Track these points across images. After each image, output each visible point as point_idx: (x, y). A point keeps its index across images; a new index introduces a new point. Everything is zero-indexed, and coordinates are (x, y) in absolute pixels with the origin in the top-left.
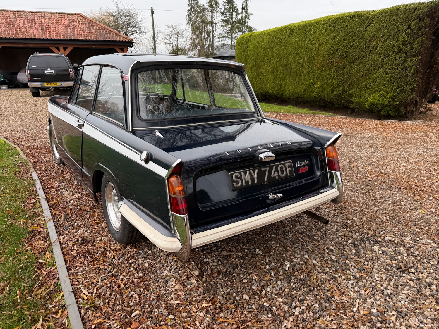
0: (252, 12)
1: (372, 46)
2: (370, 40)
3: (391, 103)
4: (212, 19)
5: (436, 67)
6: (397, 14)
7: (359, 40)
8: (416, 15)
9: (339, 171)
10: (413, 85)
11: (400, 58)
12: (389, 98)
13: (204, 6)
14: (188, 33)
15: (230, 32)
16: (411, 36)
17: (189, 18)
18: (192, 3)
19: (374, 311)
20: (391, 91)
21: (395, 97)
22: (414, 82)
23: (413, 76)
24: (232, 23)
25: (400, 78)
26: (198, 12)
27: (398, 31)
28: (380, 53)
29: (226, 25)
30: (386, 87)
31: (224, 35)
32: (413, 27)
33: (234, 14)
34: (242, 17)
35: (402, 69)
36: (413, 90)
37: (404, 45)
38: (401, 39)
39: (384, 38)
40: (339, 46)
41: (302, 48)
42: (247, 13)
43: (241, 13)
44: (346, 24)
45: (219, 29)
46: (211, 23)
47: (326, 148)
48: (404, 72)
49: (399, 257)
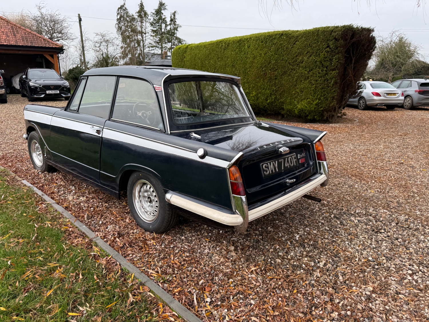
0: (180, 24)
1: (299, 61)
2: (297, 56)
3: (316, 109)
4: (141, 29)
5: (349, 79)
6: (318, 35)
7: (288, 55)
8: (333, 36)
9: (326, 160)
10: (334, 94)
11: (322, 71)
12: (315, 105)
13: (133, 15)
14: (118, 41)
15: (160, 42)
16: (330, 53)
17: (119, 26)
18: (121, 13)
19: (370, 258)
20: (316, 99)
21: (319, 104)
22: (334, 91)
23: (333, 86)
24: (162, 34)
25: (323, 88)
26: (127, 21)
27: (320, 49)
28: (305, 66)
29: (156, 36)
30: (311, 95)
31: (154, 44)
32: (331, 46)
33: (163, 26)
34: (171, 28)
35: (325, 80)
36: (333, 97)
37: (325, 61)
38: (322, 55)
39: (309, 54)
40: (271, 60)
41: (237, 60)
42: (175, 25)
43: (170, 24)
44: (276, 41)
45: (149, 39)
46: (141, 33)
47: (315, 143)
48: (326, 83)
49: (371, 223)
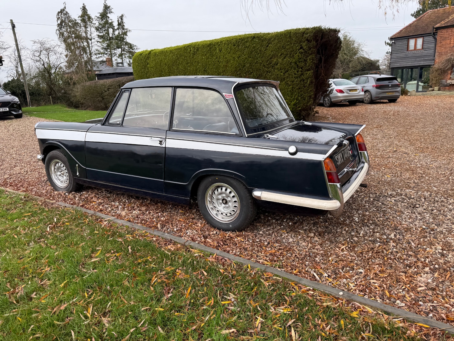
0: (129, 29)
1: (273, 63)
2: (271, 58)
3: (294, 109)
4: (86, 35)
5: (321, 78)
6: (291, 37)
7: (262, 58)
8: (305, 38)
9: (366, 150)
10: (310, 93)
11: (297, 72)
12: (293, 105)
13: (75, 20)
14: (61, 48)
15: (108, 49)
16: (304, 54)
17: (60, 33)
18: (62, 17)
19: (424, 227)
20: (294, 99)
21: (297, 104)
22: (311, 91)
23: (309, 86)
24: (110, 39)
25: (299, 88)
26: (70, 26)
27: (293, 51)
28: (281, 68)
29: (103, 41)
30: (289, 96)
31: (102, 51)
32: (305, 47)
33: (111, 30)
34: (119, 33)
35: (301, 81)
36: (310, 96)
37: (300, 62)
38: (296, 56)
39: (283, 56)
40: (245, 63)
42: (123, 29)
43: (118, 29)
44: (248, 44)
45: (96, 45)
46: (87, 39)
47: (356, 136)
48: (302, 83)
